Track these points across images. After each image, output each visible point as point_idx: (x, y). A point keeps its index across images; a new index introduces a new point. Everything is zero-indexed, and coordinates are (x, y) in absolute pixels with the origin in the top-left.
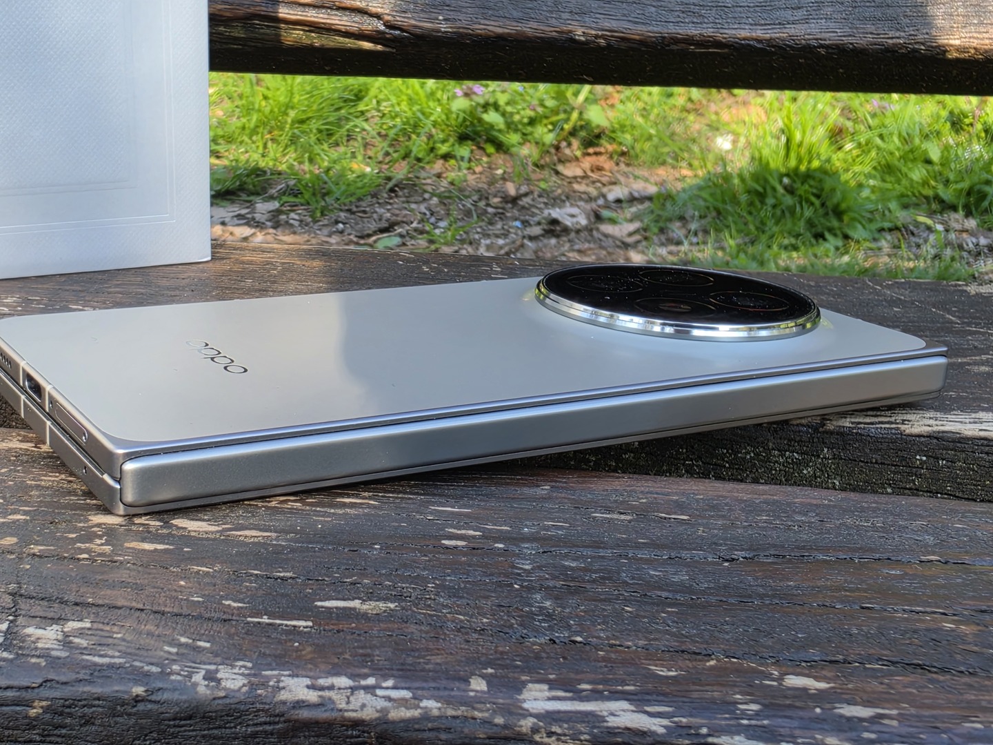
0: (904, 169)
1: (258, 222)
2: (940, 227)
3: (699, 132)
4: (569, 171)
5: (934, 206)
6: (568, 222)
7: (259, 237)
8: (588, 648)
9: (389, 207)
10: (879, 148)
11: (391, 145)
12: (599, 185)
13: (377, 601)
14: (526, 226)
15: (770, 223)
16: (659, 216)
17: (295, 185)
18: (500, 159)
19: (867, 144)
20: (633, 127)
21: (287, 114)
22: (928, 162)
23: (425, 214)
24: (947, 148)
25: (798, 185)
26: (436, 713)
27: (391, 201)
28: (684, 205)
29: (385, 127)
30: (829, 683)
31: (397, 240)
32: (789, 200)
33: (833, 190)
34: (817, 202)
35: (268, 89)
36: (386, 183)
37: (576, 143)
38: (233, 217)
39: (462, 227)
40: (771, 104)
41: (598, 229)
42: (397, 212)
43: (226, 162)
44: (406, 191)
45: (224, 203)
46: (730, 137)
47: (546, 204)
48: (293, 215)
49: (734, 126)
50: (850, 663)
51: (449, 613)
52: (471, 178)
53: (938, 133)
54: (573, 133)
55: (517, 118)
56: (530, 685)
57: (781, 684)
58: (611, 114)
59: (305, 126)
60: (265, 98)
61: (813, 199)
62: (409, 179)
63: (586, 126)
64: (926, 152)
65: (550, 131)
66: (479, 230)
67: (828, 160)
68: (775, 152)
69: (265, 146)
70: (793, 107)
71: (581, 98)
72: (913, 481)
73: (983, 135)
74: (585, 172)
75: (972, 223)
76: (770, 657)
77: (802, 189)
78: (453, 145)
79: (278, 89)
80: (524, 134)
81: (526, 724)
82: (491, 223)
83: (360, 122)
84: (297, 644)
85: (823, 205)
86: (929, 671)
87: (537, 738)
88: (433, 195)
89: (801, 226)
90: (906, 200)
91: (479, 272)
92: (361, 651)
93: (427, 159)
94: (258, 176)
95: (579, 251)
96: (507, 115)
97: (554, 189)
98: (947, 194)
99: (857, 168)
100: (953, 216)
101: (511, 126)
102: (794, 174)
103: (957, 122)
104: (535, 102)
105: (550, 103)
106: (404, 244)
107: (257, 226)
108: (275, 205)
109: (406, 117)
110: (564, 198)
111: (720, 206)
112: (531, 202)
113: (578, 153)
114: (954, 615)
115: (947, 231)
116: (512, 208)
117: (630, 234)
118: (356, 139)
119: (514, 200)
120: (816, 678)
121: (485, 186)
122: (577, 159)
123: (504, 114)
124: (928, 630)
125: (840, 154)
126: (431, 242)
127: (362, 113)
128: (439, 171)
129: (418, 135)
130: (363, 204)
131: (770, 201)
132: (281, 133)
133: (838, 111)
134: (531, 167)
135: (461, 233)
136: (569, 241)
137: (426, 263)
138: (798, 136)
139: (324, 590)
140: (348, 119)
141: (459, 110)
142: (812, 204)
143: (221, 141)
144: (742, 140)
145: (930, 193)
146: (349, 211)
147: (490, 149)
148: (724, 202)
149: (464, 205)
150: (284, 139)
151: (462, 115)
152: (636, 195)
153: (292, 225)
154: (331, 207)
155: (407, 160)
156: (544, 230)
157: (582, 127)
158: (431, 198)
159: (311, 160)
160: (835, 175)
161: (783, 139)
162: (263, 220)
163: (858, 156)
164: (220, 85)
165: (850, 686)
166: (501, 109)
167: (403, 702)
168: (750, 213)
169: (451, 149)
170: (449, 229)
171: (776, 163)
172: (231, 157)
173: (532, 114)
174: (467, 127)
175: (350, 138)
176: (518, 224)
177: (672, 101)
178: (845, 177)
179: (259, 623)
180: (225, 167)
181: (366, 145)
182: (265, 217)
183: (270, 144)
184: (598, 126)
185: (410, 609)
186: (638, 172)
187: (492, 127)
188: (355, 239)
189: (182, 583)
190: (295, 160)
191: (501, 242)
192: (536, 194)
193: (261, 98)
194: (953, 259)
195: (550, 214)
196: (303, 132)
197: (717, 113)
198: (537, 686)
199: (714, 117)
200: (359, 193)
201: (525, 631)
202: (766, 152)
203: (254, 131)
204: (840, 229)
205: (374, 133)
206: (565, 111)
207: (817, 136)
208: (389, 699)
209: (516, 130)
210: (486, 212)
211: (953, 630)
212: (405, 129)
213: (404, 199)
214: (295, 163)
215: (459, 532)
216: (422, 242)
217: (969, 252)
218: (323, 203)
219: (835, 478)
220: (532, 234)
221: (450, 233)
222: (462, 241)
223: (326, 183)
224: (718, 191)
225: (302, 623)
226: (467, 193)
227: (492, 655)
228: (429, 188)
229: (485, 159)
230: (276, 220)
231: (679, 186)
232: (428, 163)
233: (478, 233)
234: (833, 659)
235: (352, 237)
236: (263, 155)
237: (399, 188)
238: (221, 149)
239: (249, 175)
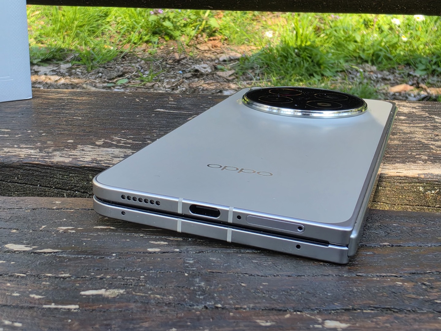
0: (346, 45)
1: (62, 73)
2: (361, 70)
3: (258, 29)
4: (202, 47)
5: (359, 61)
6: (203, 71)
7: (63, 80)
9: (122, 65)
10: (335, 36)
11: (122, 37)
12: (216, 54)
14: (184, 73)
15: (290, 70)
16: (242, 67)
17: (78, 56)
18: (171, 43)
19: (330, 34)
20: (230, 27)
21: (74, 23)
22: (356, 41)
23: (139, 68)
24: (363, 36)
25: (301, 53)
27: (123, 63)
28: (253, 62)
29: (119, 28)
31: (126, 80)
32: (298, 59)
33: (316, 55)
34: (310, 60)
35: (65, 11)
36: (121, 54)
37: (205, 35)
38: (50, 71)
39: (156, 74)
40: (288, 17)
41: (216, 74)
42: (126, 67)
43: (46, 46)
44: (130, 58)
45: (46, 65)
46: (272, 32)
47: (193, 63)
48: (78, 70)
49: (273, 27)
52: (159, 51)
53: (359, 29)
54: (203, 31)
55: (178, 24)
58: (220, 22)
59: (82, 29)
60: (63, 15)
61: (308, 59)
62: (131, 52)
63: (209, 27)
64: (354, 38)
65: (193, 30)
66: (163, 75)
67: (314, 42)
68: (291, 38)
69: (64, 38)
70: (298, 18)
71: (207, 14)
73: (378, 29)
74: (209, 48)
75: (374, 68)
77: (304, 54)
78: (150, 37)
79: (69, 11)
80: (182, 31)
82: (168, 72)
83: (107, 26)
85: (312, 61)
88: (142, 59)
89: (303, 71)
90: (347, 58)
93: (139, 43)
94: (61, 52)
95: (208, 84)
96: (174, 23)
97: (196, 56)
98: (364, 56)
99: (326, 45)
100: (367, 65)
101: (176, 28)
102: (300, 48)
103: (366, 24)
104: (186, 17)
105: (193, 17)
106: (130, 82)
107: (62, 75)
108: (69, 65)
109: (129, 24)
110: (200, 60)
111: (268, 62)
112: (186, 62)
113: (206, 40)
115: (364, 71)
116: (178, 65)
117: (230, 76)
118: (106, 35)
119: (178, 61)
121: (165, 55)
122: (206, 42)
123: (172, 23)
125: (319, 39)
126: (142, 81)
127: (108, 22)
128: (144, 48)
129: (134, 32)
130: (111, 64)
131: (290, 60)
132: (72, 32)
133: (317, 20)
134: (185, 46)
135: (155, 76)
136: (204, 79)
138: (301, 31)
140: (102, 25)
141: (152, 21)
142: (308, 61)
143: (43, 36)
144: (277, 33)
145: (356, 55)
146: (104, 67)
147: (167, 38)
148: (270, 61)
149: (156, 64)
150: (73, 35)
151: (154, 23)
152: (232, 58)
153: (78, 74)
154: (96, 66)
155: (130, 43)
156: (192, 74)
157: (207, 28)
158: (141, 61)
159: (86, 44)
160: (316, 48)
161: (295, 32)
162: (64, 72)
163: (326, 39)
164: (42, 10)
166: (171, 20)
168: (281, 65)
170: (150, 75)
171: (292, 44)
172: (48, 43)
173: (185, 22)
174: (156, 28)
175: (103, 34)
176: (180, 72)
177: (246, 16)
178: (321, 49)
180: (46, 48)
181: (111, 37)
183: (66, 37)
184: (214, 27)
186: (232, 48)
187: (167, 28)
188: (107, 81)
190: (78, 44)
191: (173, 80)
192: (188, 58)
193: (62, 15)
194: (367, 84)
195: (194, 67)
196: (81, 31)
197: (265, 21)
199: (264, 23)
200: (108, 59)
202: (287, 38)
203: (59, 31)
204: (320, 71)
205: (114, 32)
206: (200, 21)
207: (309, 31)
209: (178, 30)
210: (166, 67)
212: (128, 29)
213: (129, 62)
214: (79, 46)
216: (138, 81)
217: (374, 81)
218: (92, 64)
220: (187, 76)
221: (150, 77)
222: (156, 80)
223: (92, 55)
224: (268, 56)
226: (157, 58)
228: (140, 56)
229: (165, 43)
230: (70, 72)
231: (251, 54)
232: (139, 45)
233: (163, 76)
235: (106, 79)
236: (63, 42)
237: (127, 56)
238: (43, 40)
239: (56, 52)
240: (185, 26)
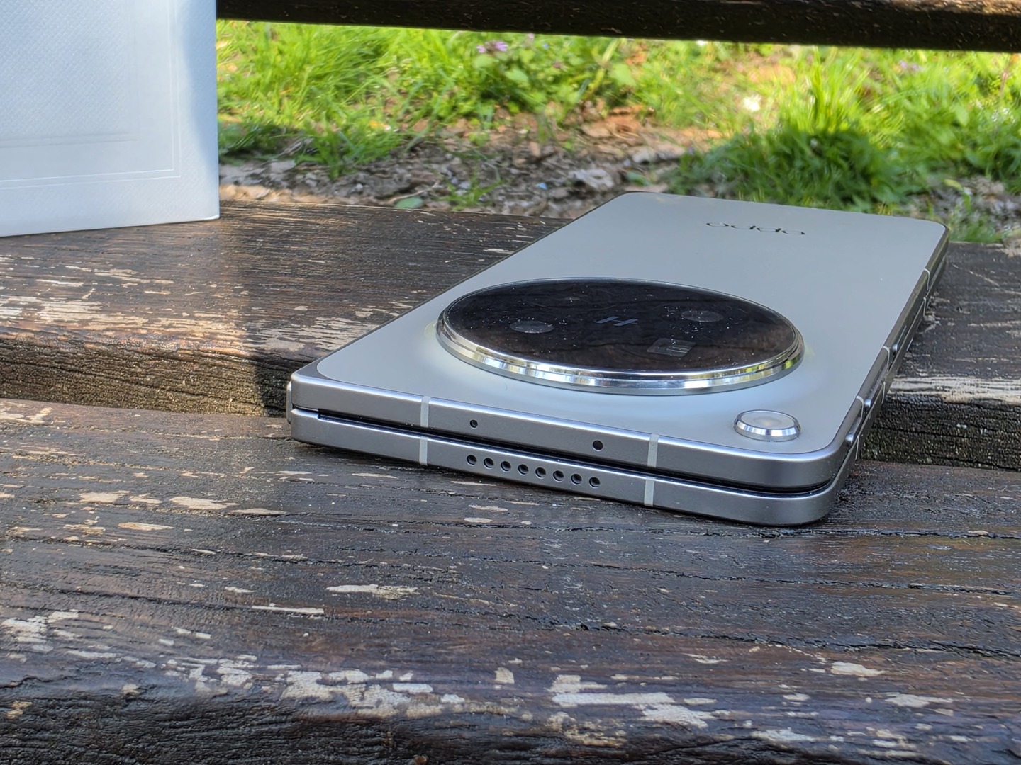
0: (933, 132)
1: (273, 182)
2: (968, 191)
3: (727, 92)
4: (595, 131)
5: (963, 170)
6: (594, 184)
7: (275, 198)
8: (622, 635)
10: (907, 111)
11: (412, 103)
12: (625, 146)
13: (394, 585)
14: (550, 188)
15: (798, 186)
16: (686, 178)
17: (311, 143)
18: (524, 118)
19: (895, 106)
20: (660, 86)
21: (304, 70)
22: (956, 124)
23: (446, 175)
24: (974, 112)
25: (826, 147)
26: (458, 708)
27: (412, 161)
28: (712, 167)
29: (405, 84)
30: (880, 670)
31: (418, 202)
32: (817, 162)
33: (861, 152)
34: (845, 165)
35: (284, 43)
36: (407, 143)
37: (601, 103)
38: (247, 177)
39: (486, 188)
40: (799, 65)
42: (418, 172)
43: (240, 119)
44: (427, 150)
45: (239, 162)
46: (757, 98)
47: (571, 165)
48: (309, 175)
49: (762, 87)
50: (900, 647)
51: (473, 598)
52: (494, 137)
53: (966, 96)
54: (599, 92)
55: (541, 76)
56: (561, 677)
57: (828, 672)
58: (638, 73)
59: (322, 83)
60: (281, 52)
61: (841, 162)
62: (431, 138)
63: (612, 85)
64: (953, 115)
65: (576, 90)
66: (502, 191)
67: (857, 123)
68: (802, 113)
69: (280, 103)
70: (821, 68)
71: (607, 56)
72: (954, 451)
73: (1010, 98)
74: (611, 133)
75: (999, 187)
76: (816, 641)
77: (831, 152)
78: (476, 104)
79: (294, 44)
80: (549, 93)
81: (557, 719)
82: (515, 184)
83: (379, 79)
84: (306, 634)
85: (851, 168)
86: (983, 655)
87: (568, 734)
88: (455, 154)
89: (829, 190)
90: (934, 164)
91: (503, 233)
92: (377, 641)
93: (449, 117)
94: (273, 133)
96: (532, 73)
97: (579, 149)
98: (974, 158)
99: (885, 131)
100: (981, 179)
101: (535, 84)
102: (823, 137)
103: (984, 85)
104: (560, 60)
105: (576, 61)
106: (425, 206)
107: (272, 186)
108: (290, 164)
109: (428, 75)
110: (589, 159)
111: (749, 168)
112: (556, 163)
113: (604, 113)
114: (1006, 593)
115: (975, 194)
116: (536, 169)
118: (375, 97)
119: (538, 161)
120: (866, 665)
121: (509, 146)
122: (602, 119)
123: (528, 72)
124: (980, 610)
125: (869, 117)
126: (454, 203)
127: (382, 69)
128: (462, 130)
129: (440, 92)
130: (383, 164)
131: (798, 163)
132: (297, 89)
133: (866, 73)
134: (555, 127)
135: (484, 194)
136: (595, 203)
137: (448, 222)
138: (826, 97)
139: (337, 573)
140: (366, 76)
141: (482, 67)
142: (839, 166)
143: (234, 97)
144: (770, 101)
145: (958, 156)
146: (368, 171)
147: (514, 108)
148: (752, 164)
149: (487, 166)
150: (301, 95)
151: (485, 72)
152: (663, 156)
153: (308, 186)
154: (350, 167)
155: (429, 119)
156: (568, 191)
157: (608, 87)
158: (453, 158)
159: (329, 118)
160: (862, 137)
161: (812, 100)
162: (278, 180)
163: (887, 118)
164: (234, 39)
165: (902, 673)
166: (525, 67)
167: (423, 697)
168: (778, 176)
169: (473, 108)
170: (472, 191)
171: (804, 125)
172: (245, 114)
173: (557, 72)
174: (490, 84)
175: (369, 95)
176: (542, 185)
177: (699, 60)
178: (874, 139)
179: (265, 611)
180: (239, 125)
181: (386, 103)
182: (282, 176)
183: (285, 101)
184: (624, 86)
185: (431, 594)
186: (666, 133)
187: (515, 85)
188: (375, 201)
189: (181, 567)
190: (312, 118)
191: (525, 204)
192: (561, 155)
193: (277, 52)
194: (981, 224)
195: (575, 175)
196: (321, 89)
197: (744, 74)
198: (568, 677)
199: (741, 77)
200: (379, 152)
201: (554, 617)
202: (794, 113)
203: (269, 87)
204: (868, 192)
205: (394, 90)
206: (591, 70)
207: (845, 98)
208: (408, 694)
209: (541, 89)
210: (508, 173)
211: (1005, 610)
212: (425, 87)
213: (425, 159)
214: (312, 121)
215: (483, 508)
216: (443, 204)
217: (997, 217)
218: (341, 163)
219: (874, 448)
220: (557, 196)
221: (472, 195)
222: (485, 203)
223: (343, 142)
224: (746, 154)
225: (312, 611)
226: (490, 153)
227: (518, 643)
228: (451, 148)
229: (509, 118)
230: (292, 181)
231: (707, 147)
232: (451, 121)
233: (501, 194)
234: (883, 643)
235: (371, 198)
236: (279, 113)
237: (421, 148)
238: (234, 104)
239: (263, 133)
240: (557, 80)
